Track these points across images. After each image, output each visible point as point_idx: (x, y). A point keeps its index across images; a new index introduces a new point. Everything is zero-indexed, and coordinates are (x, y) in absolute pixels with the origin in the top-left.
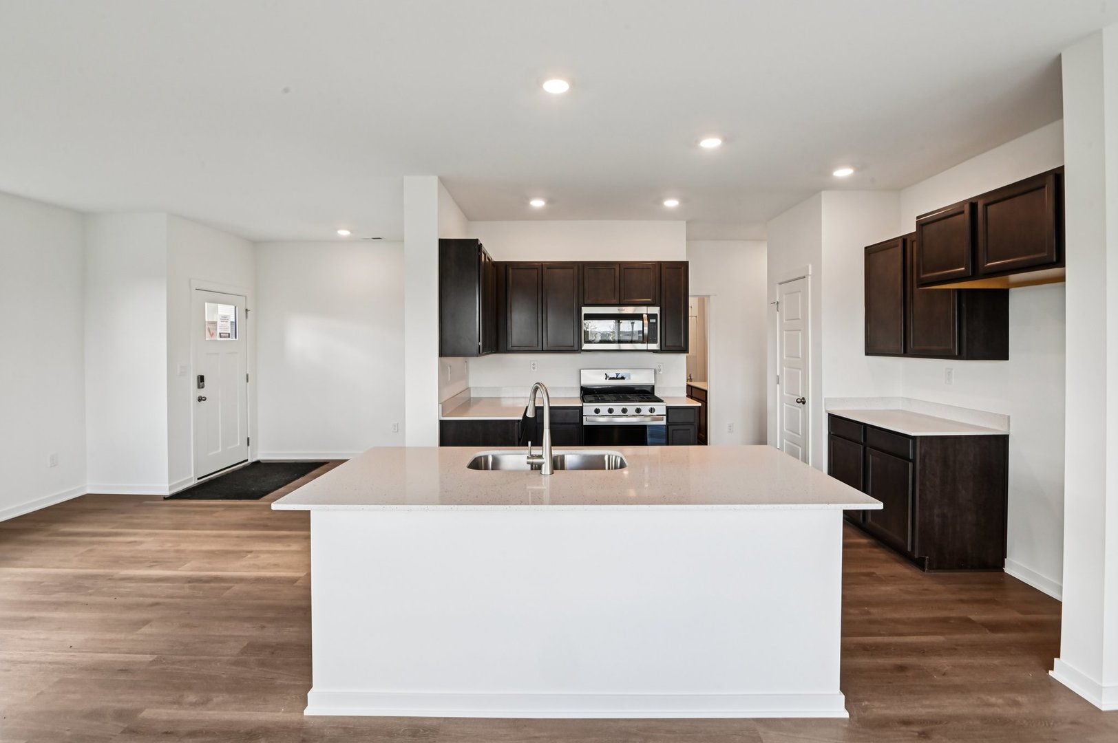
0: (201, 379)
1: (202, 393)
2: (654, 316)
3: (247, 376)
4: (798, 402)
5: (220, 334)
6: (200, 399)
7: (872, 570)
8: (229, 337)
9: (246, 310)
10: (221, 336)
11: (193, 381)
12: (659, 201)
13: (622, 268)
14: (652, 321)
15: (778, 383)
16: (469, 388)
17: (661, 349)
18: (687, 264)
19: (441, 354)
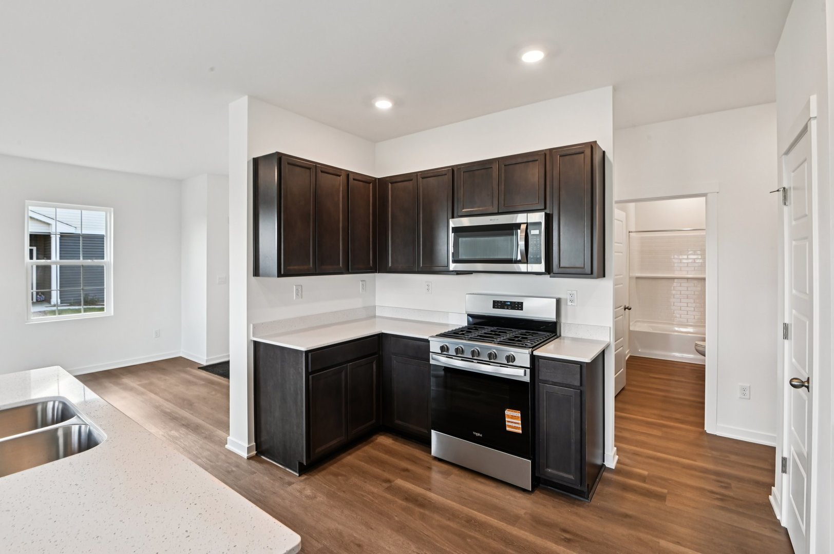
2: (537, 225)
12: (514, 56)
13: (501, 165)
14: (533, 232)
15: (786, 336)
16: (375, 307)
17: (549, 270)
18: (592, 146)
19: (256, 273)
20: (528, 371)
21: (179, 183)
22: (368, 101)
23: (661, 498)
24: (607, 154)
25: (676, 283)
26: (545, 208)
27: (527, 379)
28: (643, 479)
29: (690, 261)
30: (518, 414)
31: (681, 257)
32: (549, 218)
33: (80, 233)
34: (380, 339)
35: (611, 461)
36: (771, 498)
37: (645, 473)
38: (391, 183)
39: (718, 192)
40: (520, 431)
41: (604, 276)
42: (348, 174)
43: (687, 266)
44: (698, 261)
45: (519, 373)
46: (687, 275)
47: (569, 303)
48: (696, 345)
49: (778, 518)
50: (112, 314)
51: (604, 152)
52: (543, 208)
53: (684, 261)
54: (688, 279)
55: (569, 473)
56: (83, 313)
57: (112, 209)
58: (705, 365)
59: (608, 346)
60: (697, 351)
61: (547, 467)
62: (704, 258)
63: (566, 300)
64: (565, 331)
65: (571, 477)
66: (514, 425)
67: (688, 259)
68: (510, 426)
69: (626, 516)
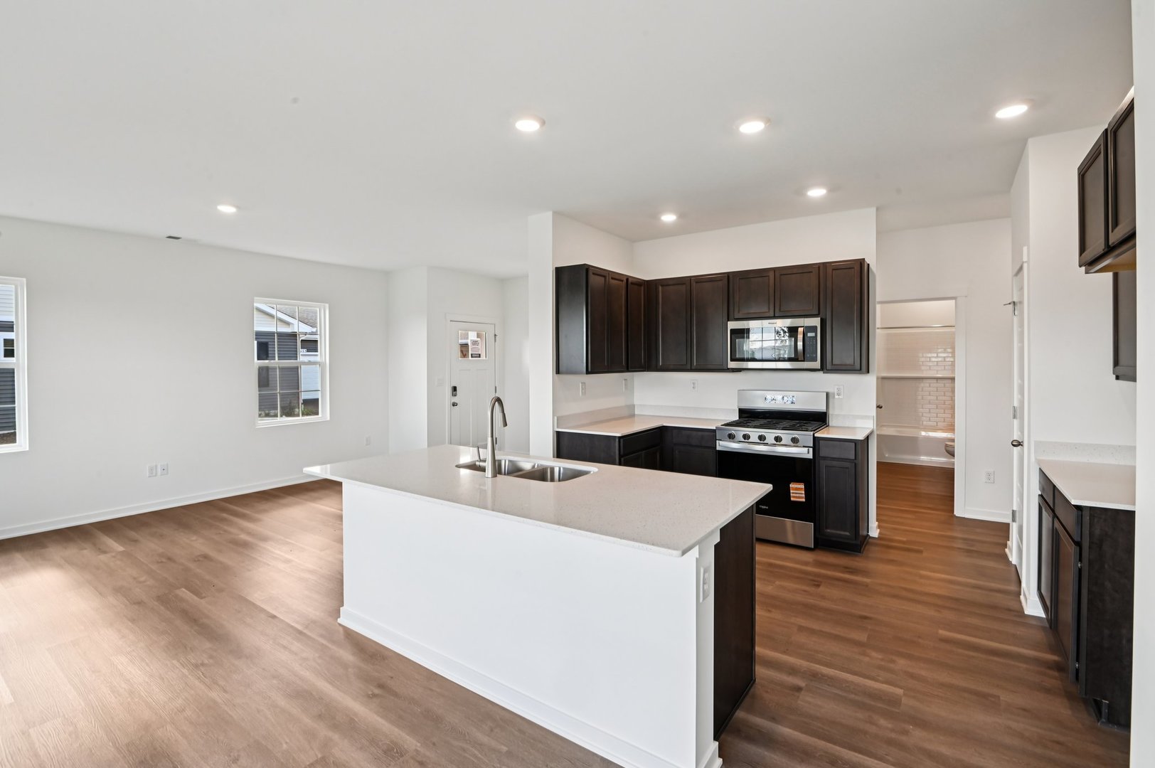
0: (455, 389)
1: (455, 400)
2: (813, 329)
3: (496, 387)
4: (1014, 445)
5: (472, 354)
6: (454, 404)
7: (995, 691)
8: (480, 357)
9: (495, 335)
10: (472, 357)
11: (449, 391)
12: (800, 192)
13: (777, 275)
14: (810, 335)
15: (1015, 417)
16: (634, 406)
17: (823, 368)
18: (861, 262)
19: (558, 371)
20: (811, 450)
21: (386, 275)
22: (655, 216)
23: (920, 552)
24: (871, 266)
25: (925, 384)
26: (819, 314)
27: (810, 456)
28: (903, 542)
29: (940, 359)
30: (802, 486)
31: (930, 355)
32: (823, 323)
33: (275, 330)
34: (662, 430)
35: (874, 532)
36: (1007, 550)
37: (905, 539)
38: (662, 286)
39: (966, 296)
40: (804, 500)
41: (868, 372)
42: (628, 278)
43: (937, 365)
44: (948, 359)
45: (804, 452)
46: (937, 374)
47: (837, 397)
48: (946, 446)
49: (1010, 560)
50: (328, 419)
51: (868, 265)
52: (817, 313)
53: (933, 359)
54: (937, 379)
55: (845, 531)
56: (301, 417)
57: (327, 305)
58: (954, 469)
59: (872, 433)
60: (947, 451)
61: (826, 528)
62: (954, 356)
63: (834, 394)
64: (832, 421)
65: (848, 534)
66: (797, 495)
67: (937, 357)
68: (794, 497)
69: (893, 561)
